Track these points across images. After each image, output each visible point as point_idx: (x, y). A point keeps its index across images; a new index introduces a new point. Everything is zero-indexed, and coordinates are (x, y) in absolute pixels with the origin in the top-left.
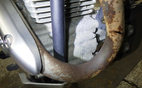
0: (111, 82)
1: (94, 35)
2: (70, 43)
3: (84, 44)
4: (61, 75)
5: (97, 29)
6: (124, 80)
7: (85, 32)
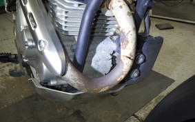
0: (120, 115)
1: (110, 57)
2: (87, 59)
3: (100, 63)
4: (77, 82)
5: (114, 52)
6: (134, 115)
7: (103, 52)
